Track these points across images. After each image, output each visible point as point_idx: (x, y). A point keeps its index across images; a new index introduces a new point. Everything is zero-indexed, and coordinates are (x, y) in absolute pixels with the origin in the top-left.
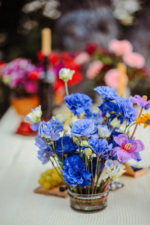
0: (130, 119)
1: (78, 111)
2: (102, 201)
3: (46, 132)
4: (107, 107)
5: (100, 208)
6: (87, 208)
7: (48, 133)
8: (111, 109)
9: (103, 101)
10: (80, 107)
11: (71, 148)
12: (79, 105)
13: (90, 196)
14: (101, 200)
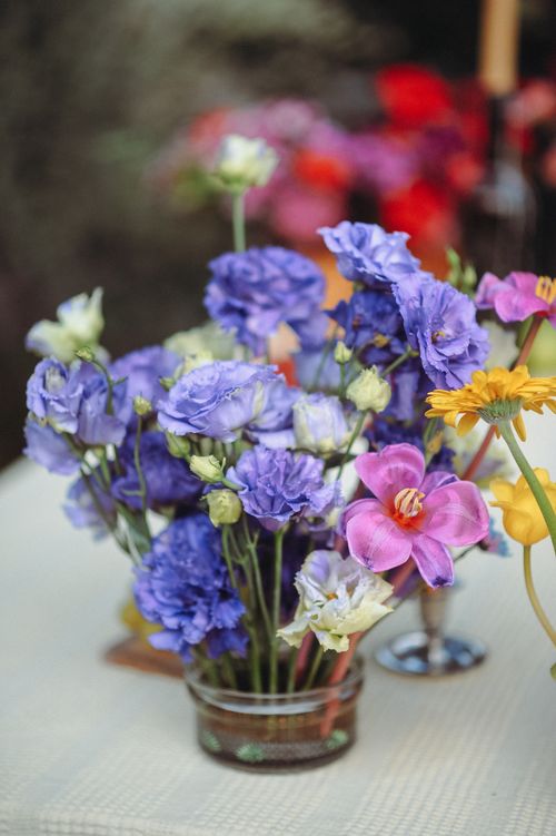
0: (445, 373)
1: (253, 324)
2: (318, 728)
3: (52, 403)
4: (361, 315)
5: (315, 753)
6: (244, 751)
7: (60, 409)
8: (376, 324)
9: (355, 290)
10: (266, 307)
11: (182, 483)
12: (260, 298)
13: (266, 702)
14: (313, 722)
